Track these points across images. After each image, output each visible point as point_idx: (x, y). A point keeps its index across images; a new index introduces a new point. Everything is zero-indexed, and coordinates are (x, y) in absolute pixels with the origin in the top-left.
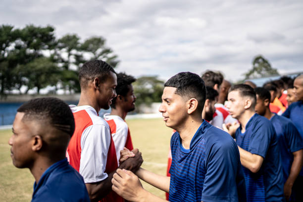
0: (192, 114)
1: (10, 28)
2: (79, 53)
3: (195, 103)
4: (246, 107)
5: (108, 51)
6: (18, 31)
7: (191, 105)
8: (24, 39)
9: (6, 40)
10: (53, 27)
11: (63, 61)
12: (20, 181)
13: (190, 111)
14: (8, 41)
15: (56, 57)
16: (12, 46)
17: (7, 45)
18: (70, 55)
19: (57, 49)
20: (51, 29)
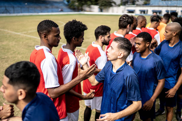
4: (119, 57)
12: (10, 56)
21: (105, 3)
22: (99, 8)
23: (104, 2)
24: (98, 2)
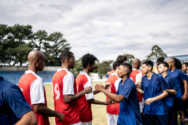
0: (150, 71)
1: (5, 26)
2: (47, 42)
3: (151, 68)
4: (165, 70)
5: (64, 41)
6: (10, 27)
7: (150, 68)
8: (13, 33)
9: (3, 33)
10: (31, 26)
11: (37, 46)
13: (149, 70)
14: (4, 34)
15: (32, 44)
16: (6, 37)
17: (3, 37)
18: (40, 43)
19: (33, 40)
20: (30, 27)
21: (105, 70)
22: (99, 75)
23: (103, 69)
24: (97, 70)
